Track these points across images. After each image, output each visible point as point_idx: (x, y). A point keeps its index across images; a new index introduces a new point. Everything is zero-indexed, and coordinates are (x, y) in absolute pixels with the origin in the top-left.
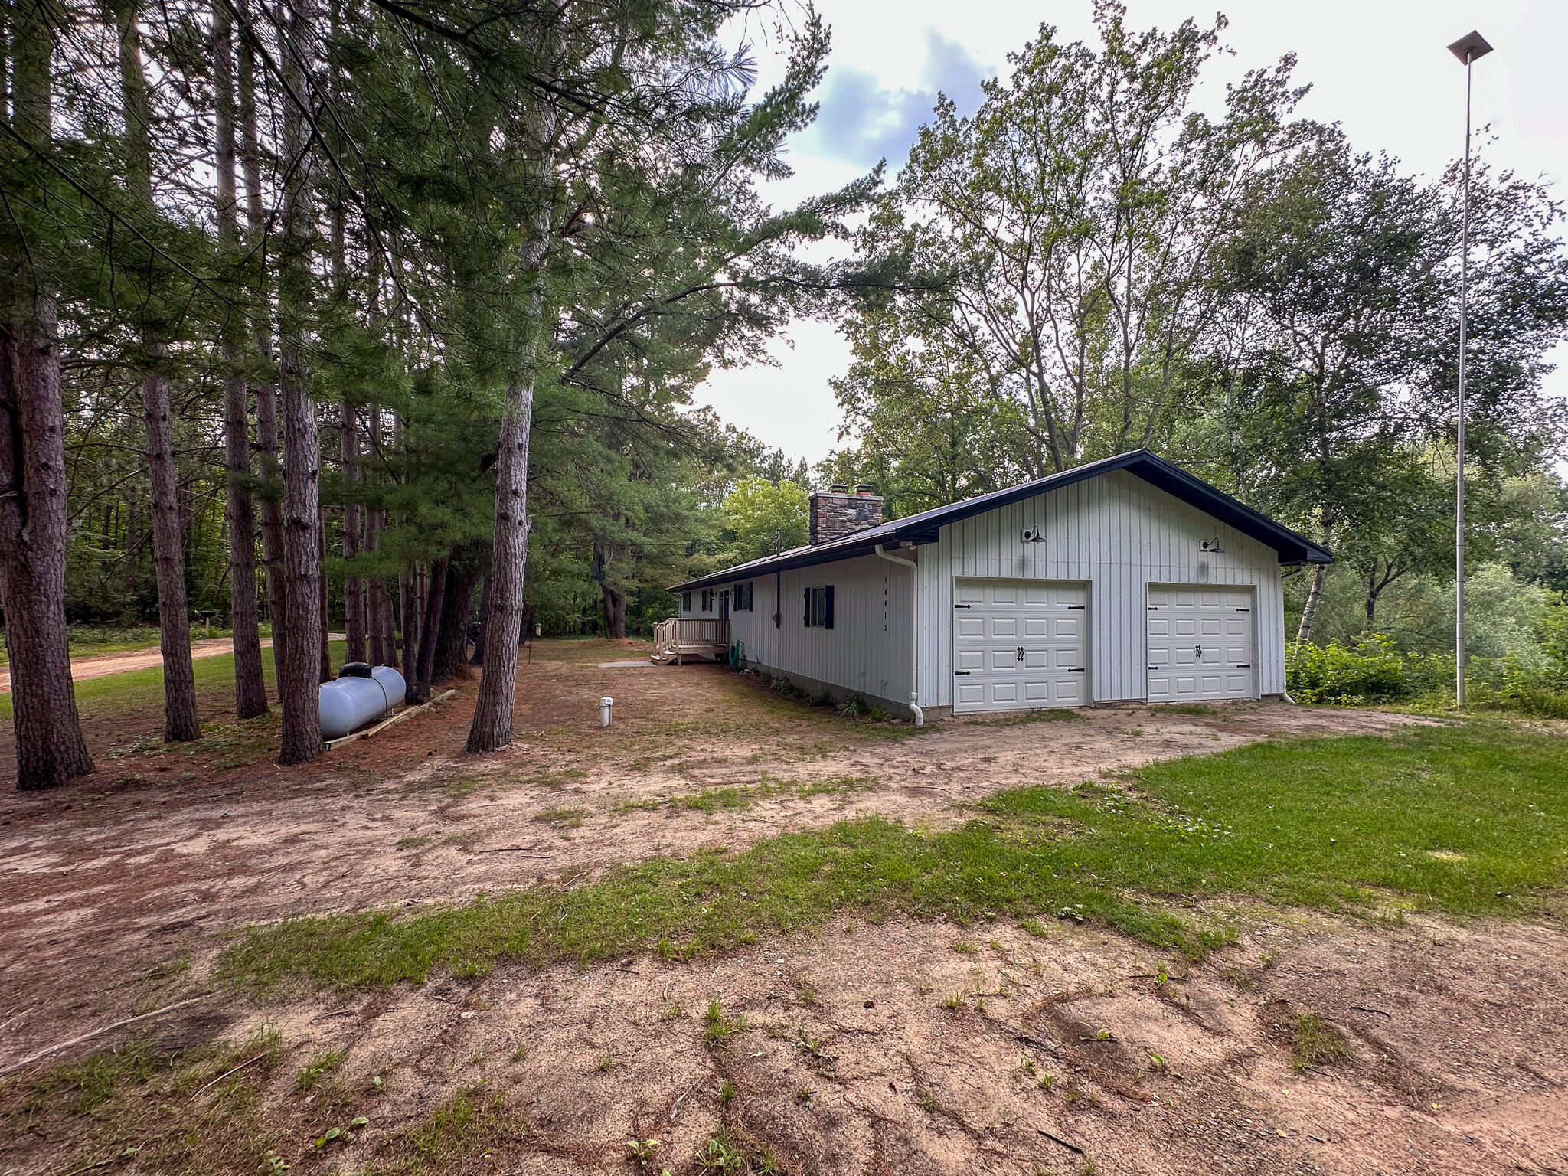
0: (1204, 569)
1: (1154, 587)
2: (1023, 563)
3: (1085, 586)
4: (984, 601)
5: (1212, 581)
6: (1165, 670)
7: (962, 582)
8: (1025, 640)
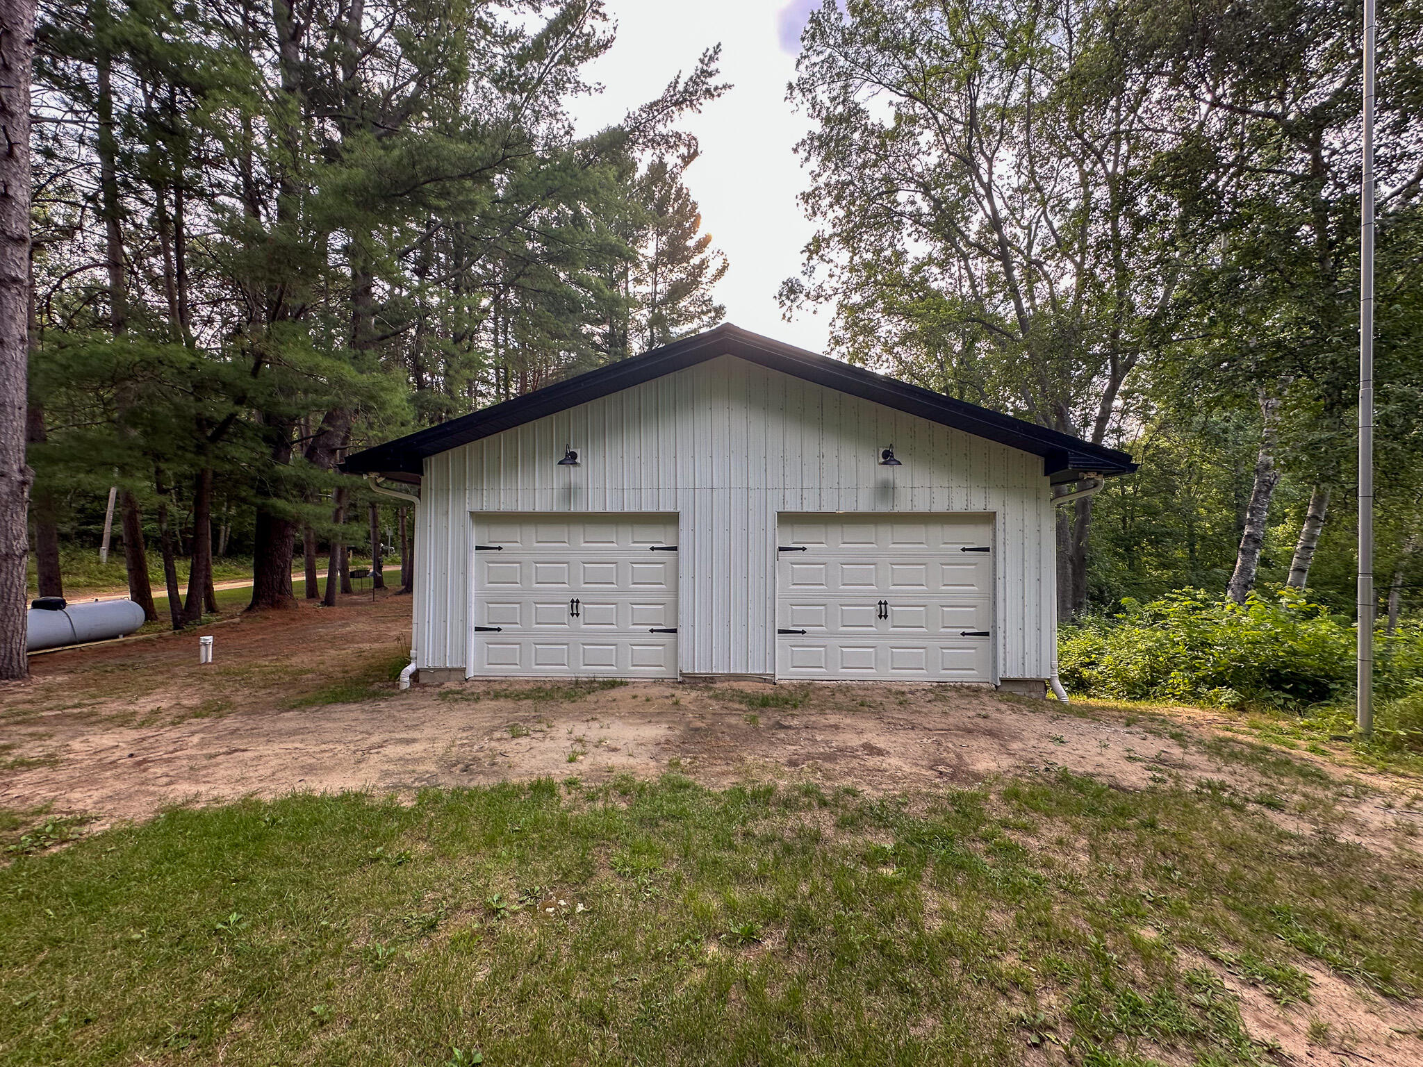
0: (886, 490)
1: (787, 519)
2: (569, 492)
3: (670, 519)
4: (518, 541)
5: (903, 506)
6: (815, 635)
7: (480, 518)
8: (583, 590)
